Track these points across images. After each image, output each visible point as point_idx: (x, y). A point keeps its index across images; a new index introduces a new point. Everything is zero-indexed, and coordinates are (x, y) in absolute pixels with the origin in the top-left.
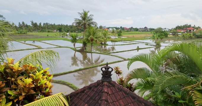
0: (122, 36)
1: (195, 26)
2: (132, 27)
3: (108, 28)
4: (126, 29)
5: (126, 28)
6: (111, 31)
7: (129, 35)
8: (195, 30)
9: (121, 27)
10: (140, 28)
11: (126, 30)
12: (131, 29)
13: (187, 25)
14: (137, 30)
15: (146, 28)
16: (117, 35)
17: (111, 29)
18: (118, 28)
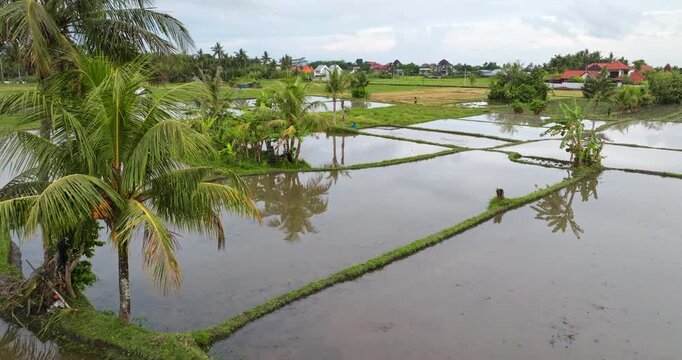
0: (368, 99)
1: (611, 56)
2: (397, 62)
3: (314, 65)
4: (378, 67)
5: (375, 64)
6: (324, 76)
7: (394, 93)
8: (629, 73)
9: (359, 61)
10: (426, 66)
11: (377, 73)
12: (394, 68)
13: (587, 51)
14: (413, 70)
15: (444, 62)
16: (347, 94)
17: (322, 69)
18: (350, 64)
